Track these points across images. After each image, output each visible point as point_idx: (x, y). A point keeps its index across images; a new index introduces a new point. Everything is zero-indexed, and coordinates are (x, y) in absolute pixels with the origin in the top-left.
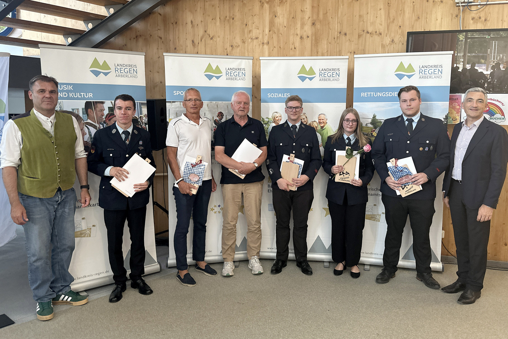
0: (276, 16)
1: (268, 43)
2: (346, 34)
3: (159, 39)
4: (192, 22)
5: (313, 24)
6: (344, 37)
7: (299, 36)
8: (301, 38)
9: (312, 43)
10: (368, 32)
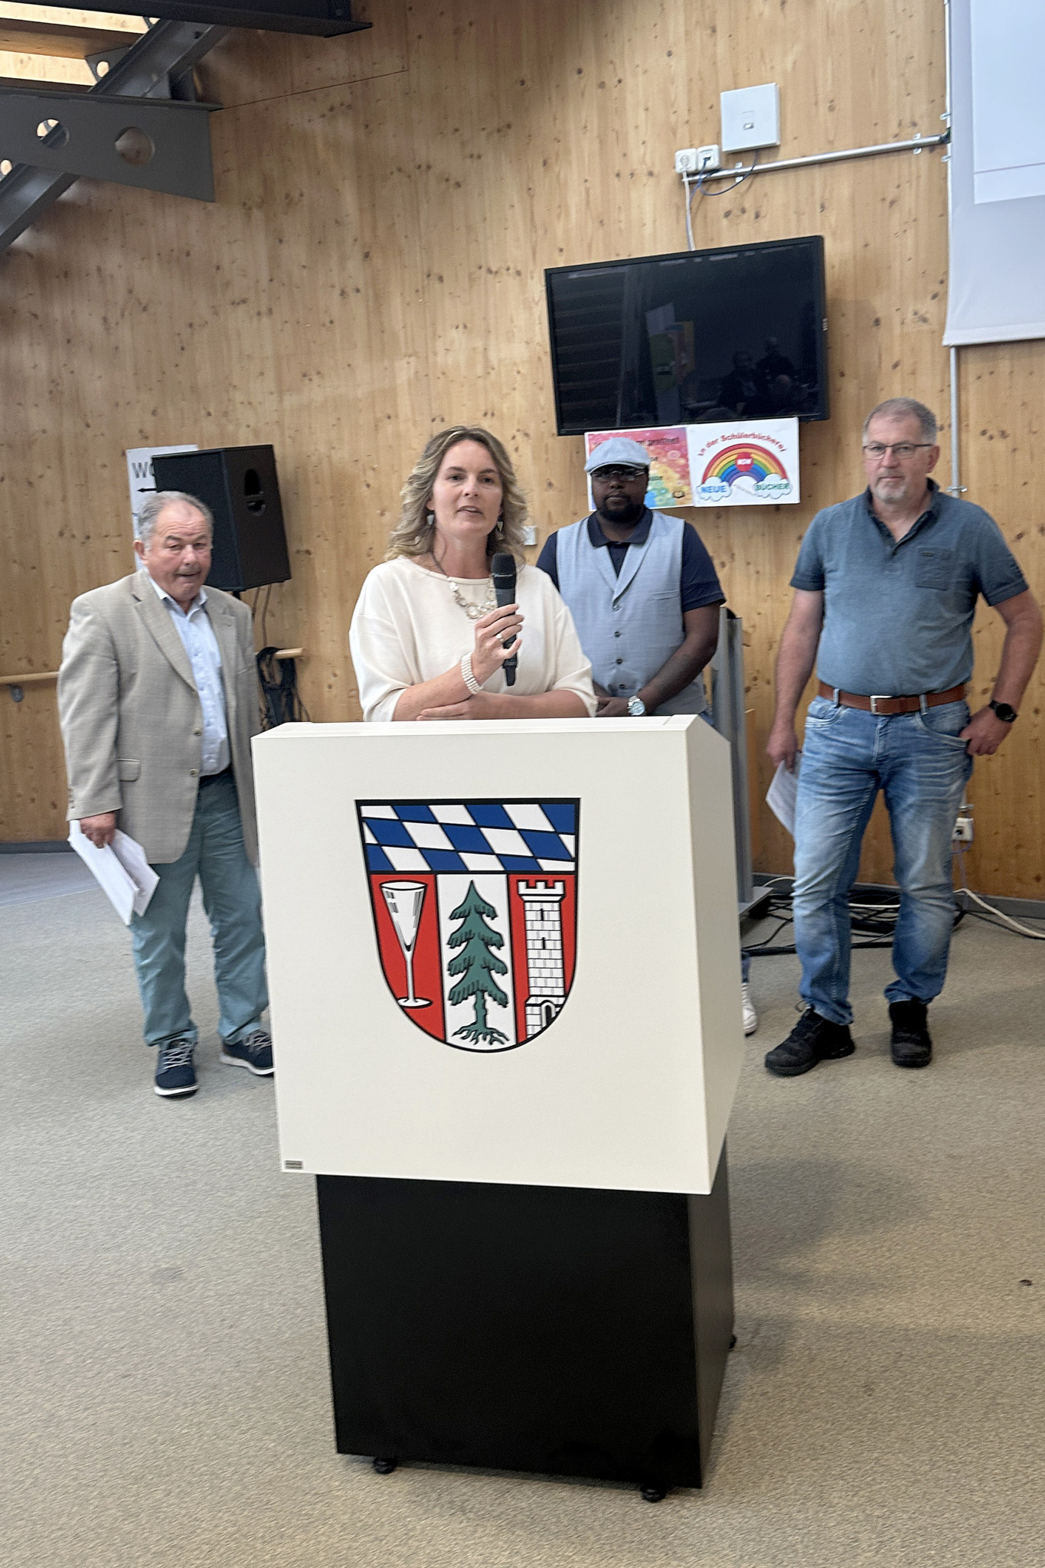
0: (281, 241)
1: (270, 311)
2: (441, 279)
3: (33, 317)
4: (99, 269)
5: (367, 255)
6: (437, 285)
7: (337, 292)
8: (343, 293)
9: (367, 307)
10: (490, 271)
